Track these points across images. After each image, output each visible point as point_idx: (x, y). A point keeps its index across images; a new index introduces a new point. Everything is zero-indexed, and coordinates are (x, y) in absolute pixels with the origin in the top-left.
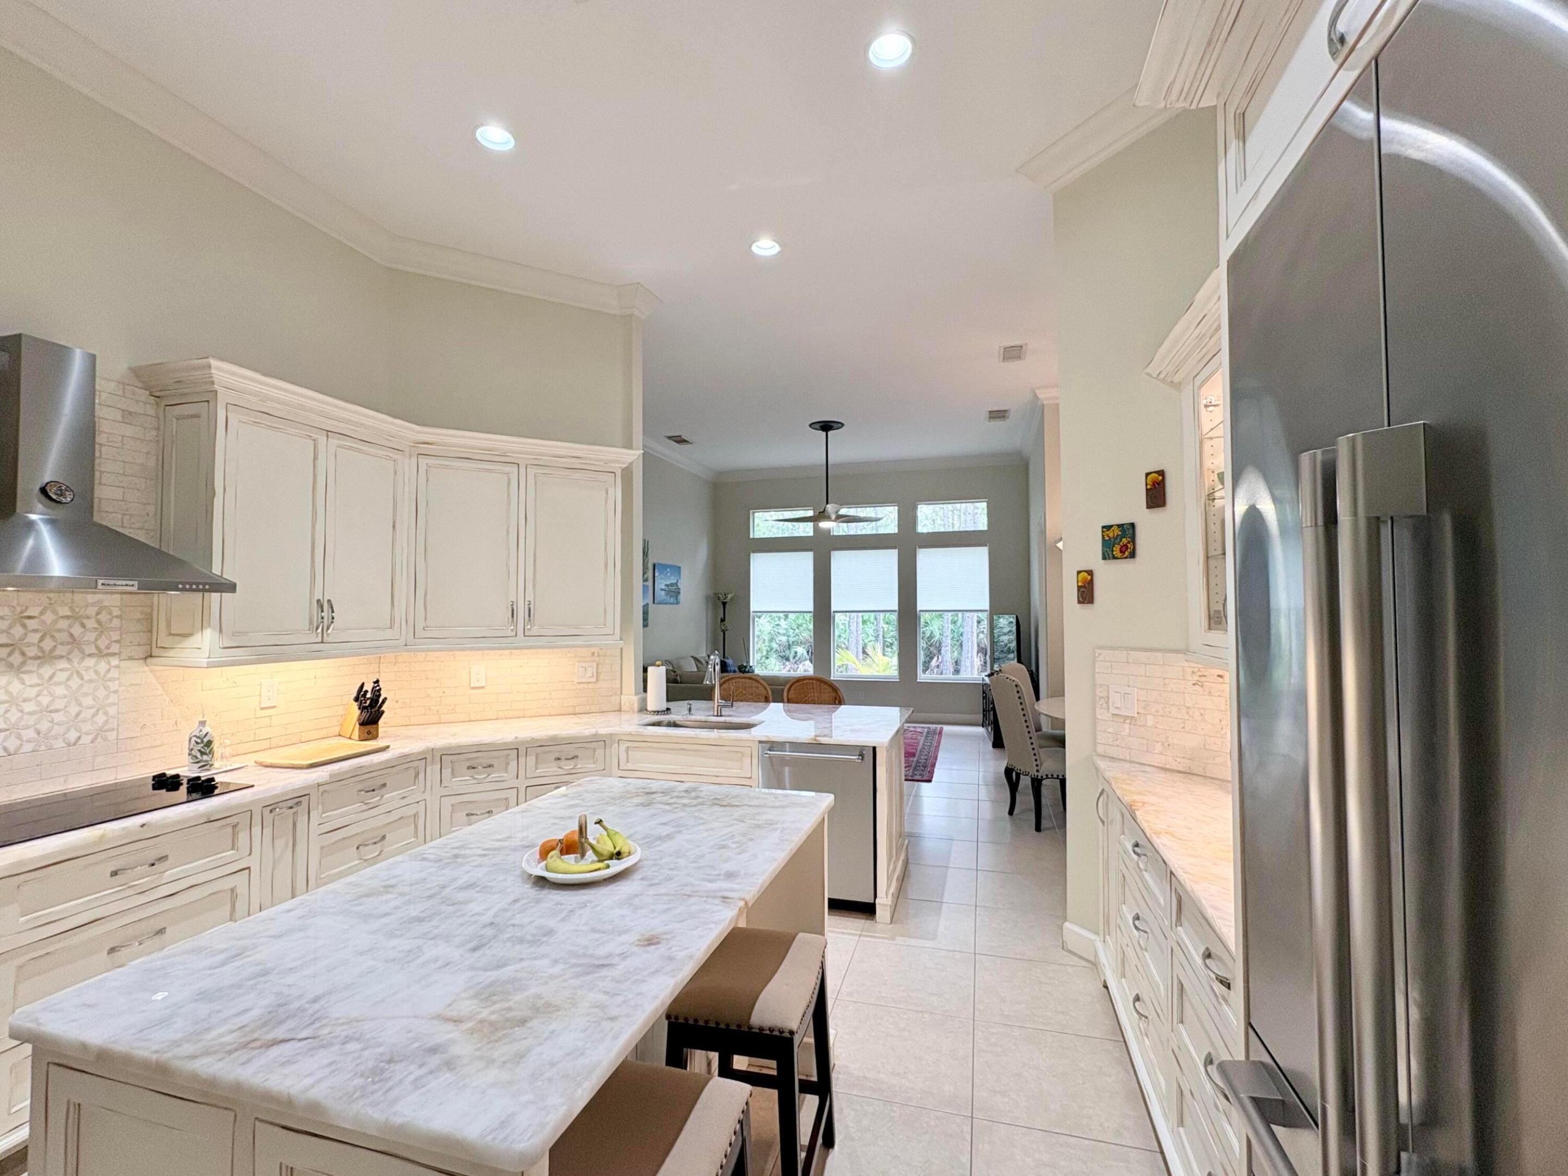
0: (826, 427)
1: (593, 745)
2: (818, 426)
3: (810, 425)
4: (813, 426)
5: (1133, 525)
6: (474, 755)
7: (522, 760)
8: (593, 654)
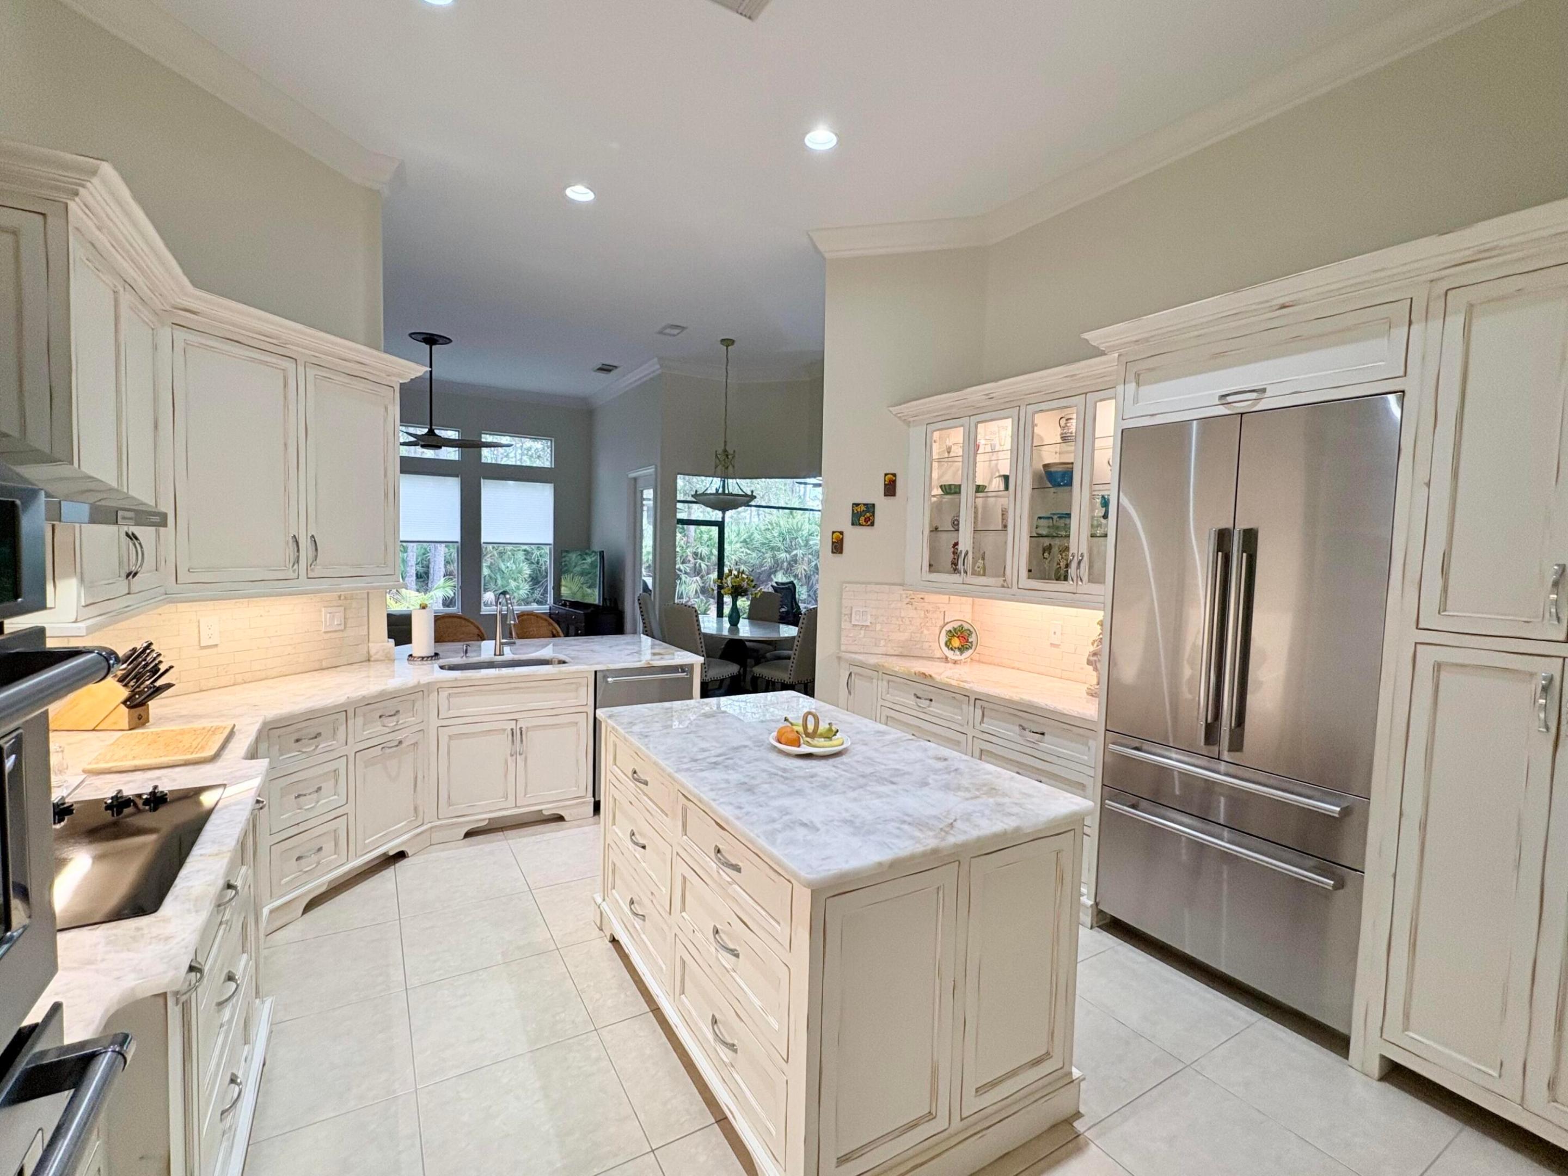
0: (431, 340)
1: (412, 697)
2: (420, 337)
3: (411, 335)
4: (413, 336)
5: (874, 505)
6: (304, 724)
7: (350, 722)
8: (340, 597)
